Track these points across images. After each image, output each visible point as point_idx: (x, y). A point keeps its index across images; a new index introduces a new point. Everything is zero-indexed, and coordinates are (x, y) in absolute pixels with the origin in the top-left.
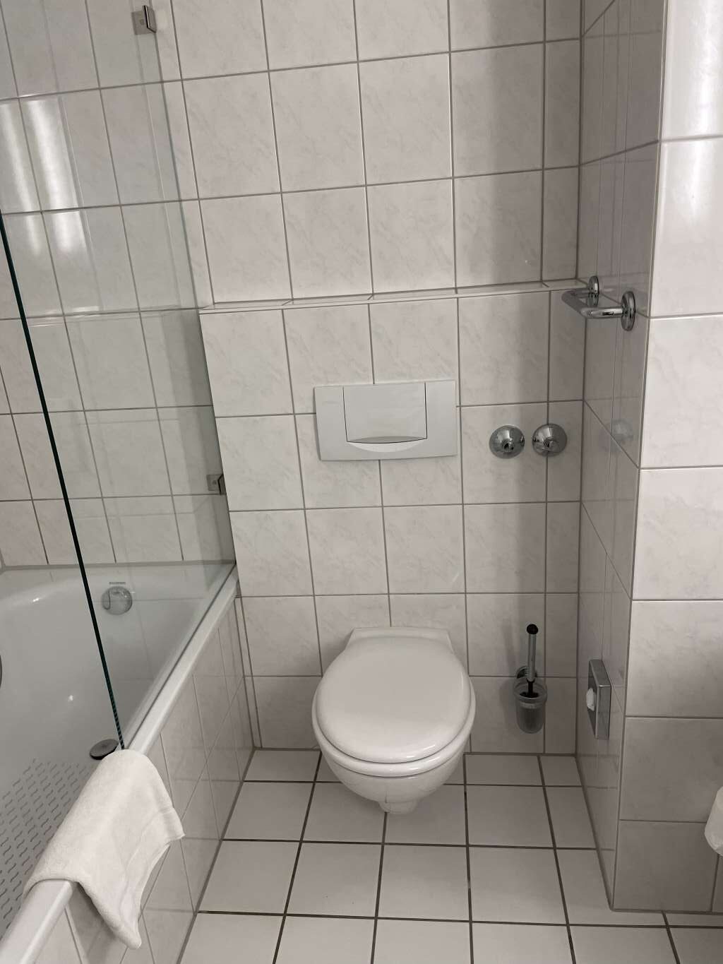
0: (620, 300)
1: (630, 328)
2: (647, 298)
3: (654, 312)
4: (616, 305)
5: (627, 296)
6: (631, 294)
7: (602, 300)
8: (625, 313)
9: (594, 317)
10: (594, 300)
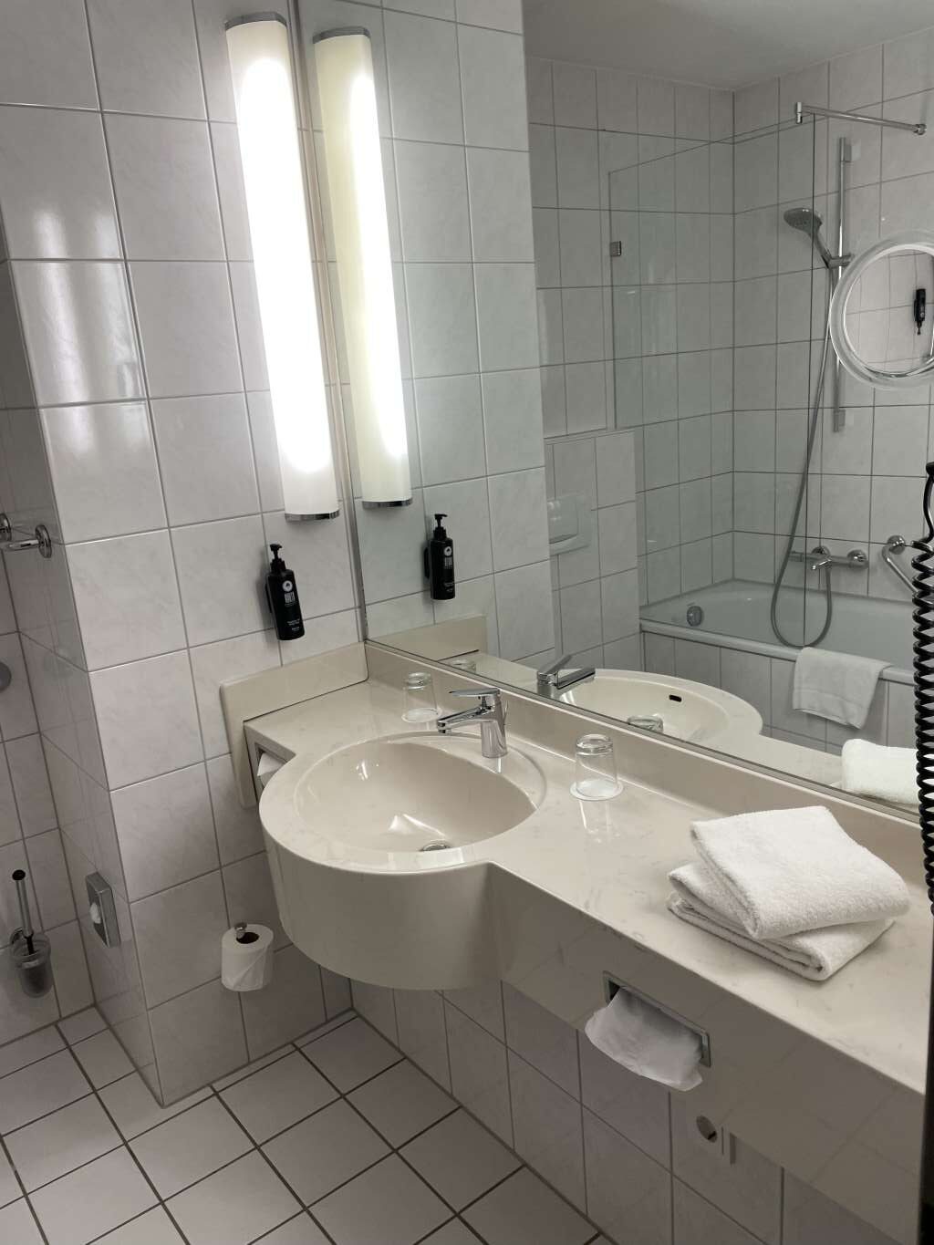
0: (34, 533)
1: (49, 556)
2: (58, 529)
3: (66, 540)
4: (30, 537)
5: (39, 529)
6: (43, 527)
7: (15, 535)
8: (41, 543)
9: (12, 550)
10: (7, 535)
